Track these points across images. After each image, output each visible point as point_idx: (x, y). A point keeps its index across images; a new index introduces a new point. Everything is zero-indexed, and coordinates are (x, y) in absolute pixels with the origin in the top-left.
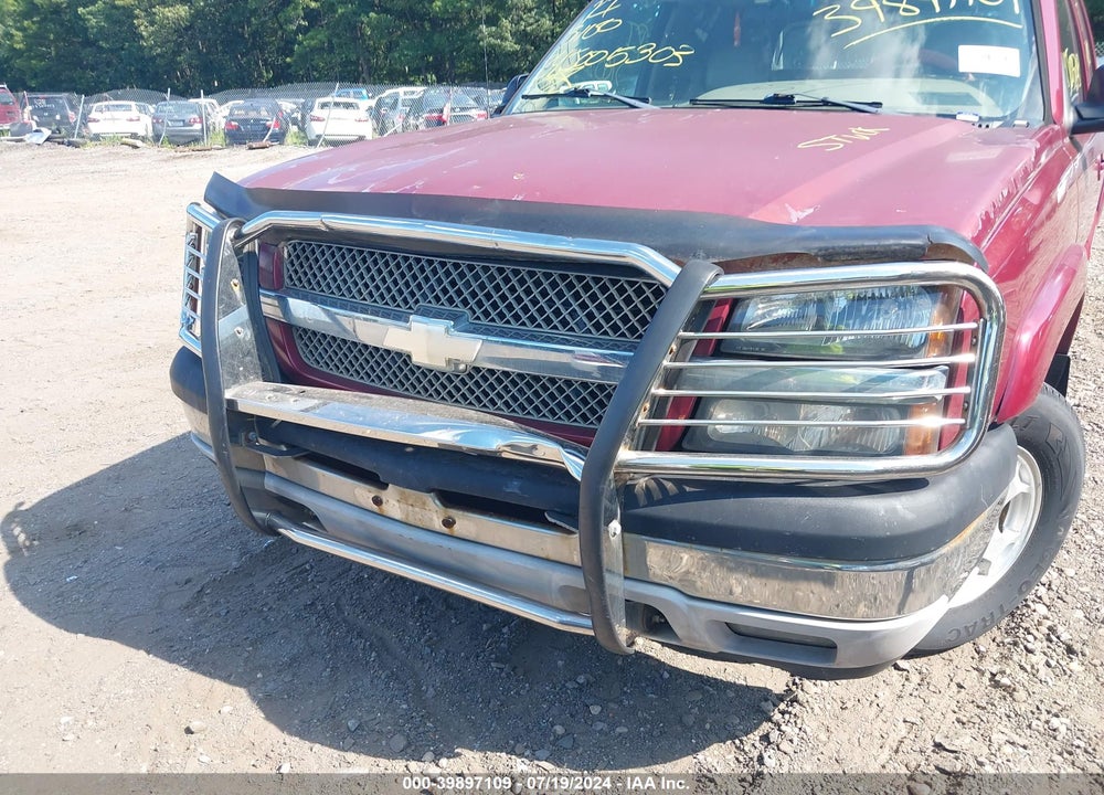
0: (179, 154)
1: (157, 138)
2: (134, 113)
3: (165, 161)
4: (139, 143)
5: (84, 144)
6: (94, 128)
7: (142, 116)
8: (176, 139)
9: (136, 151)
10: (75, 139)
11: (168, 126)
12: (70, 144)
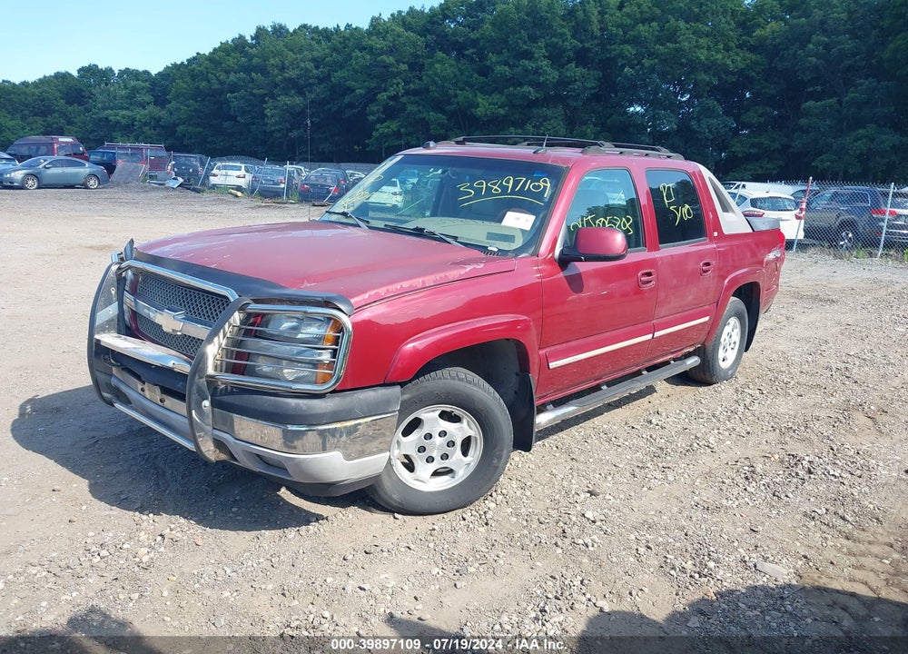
0: (263, 204)
1: (252, 192)
2: (243, 172)
3: (252, 208)
4: (239, 194)
5: (203, 191)
6: (213, 180)
7: (247, 174)
8: (265, 193)
9: (236, 200)
10: (198, 187)
11: (262, 183)
12: (194, 190)
